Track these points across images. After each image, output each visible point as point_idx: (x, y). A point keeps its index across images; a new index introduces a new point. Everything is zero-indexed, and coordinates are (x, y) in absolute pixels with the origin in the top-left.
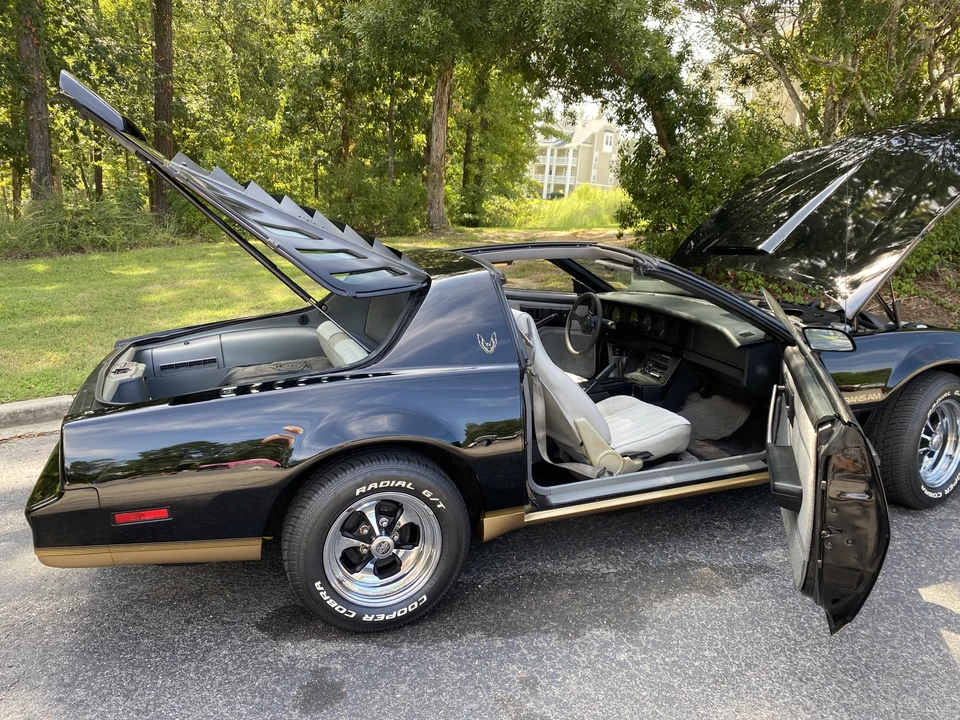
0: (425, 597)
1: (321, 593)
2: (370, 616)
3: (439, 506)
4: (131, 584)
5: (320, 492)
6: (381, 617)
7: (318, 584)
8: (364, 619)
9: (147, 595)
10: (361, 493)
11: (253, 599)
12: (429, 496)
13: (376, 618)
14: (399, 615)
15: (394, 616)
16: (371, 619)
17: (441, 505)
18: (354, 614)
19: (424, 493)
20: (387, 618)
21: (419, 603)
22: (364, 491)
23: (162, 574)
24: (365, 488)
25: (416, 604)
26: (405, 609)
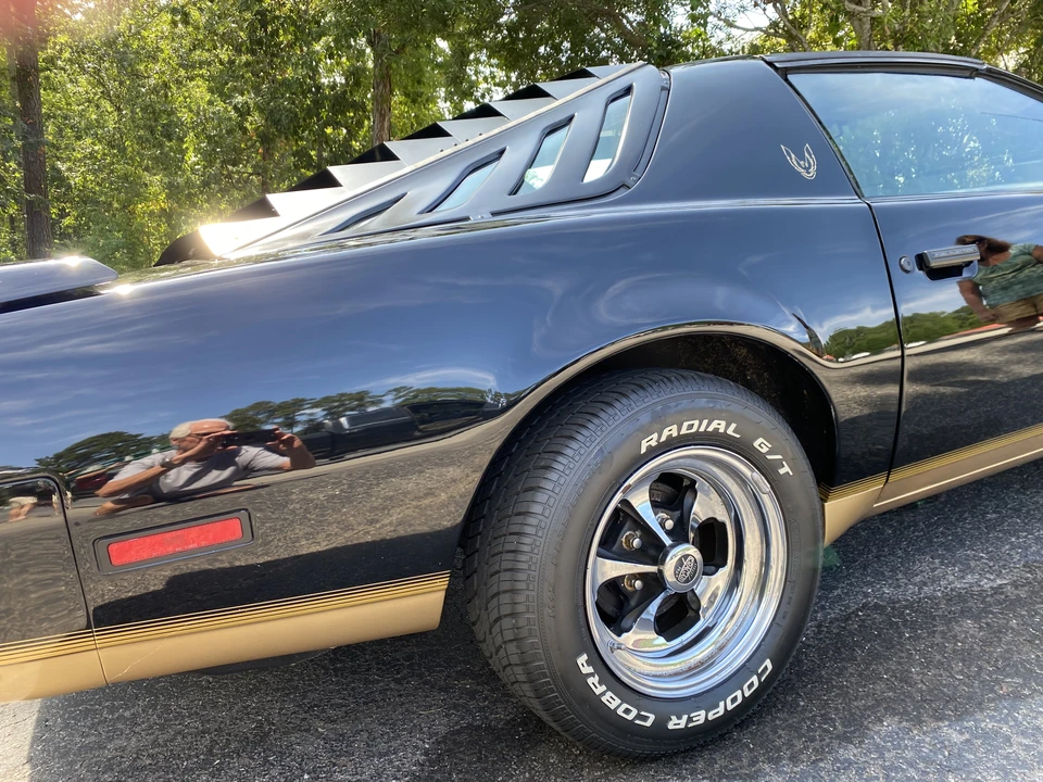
0: (768, 663)
1: (590, 681)
2: (679, 718)
3: (782, 471)
4: (110, 739)
5: (568, 452)
6: (700, 717)
7: (582, 660)
8: (671, 726)
9: (150, 756)
10: (650, 449)
11: (380, 729)
12: (765, 450)
13: (690, 720)
14: (730, 707)
15: (721, 711)
16: (682, 723)
17: (785, 470)
18: (652, 717)
19: (756, 444)
20: (711, 717)
21: (759, 676)
22: (654, 443)
23: (167, 709)
24: (655, 436)
25: (755, 679)
26: (739, 693)
